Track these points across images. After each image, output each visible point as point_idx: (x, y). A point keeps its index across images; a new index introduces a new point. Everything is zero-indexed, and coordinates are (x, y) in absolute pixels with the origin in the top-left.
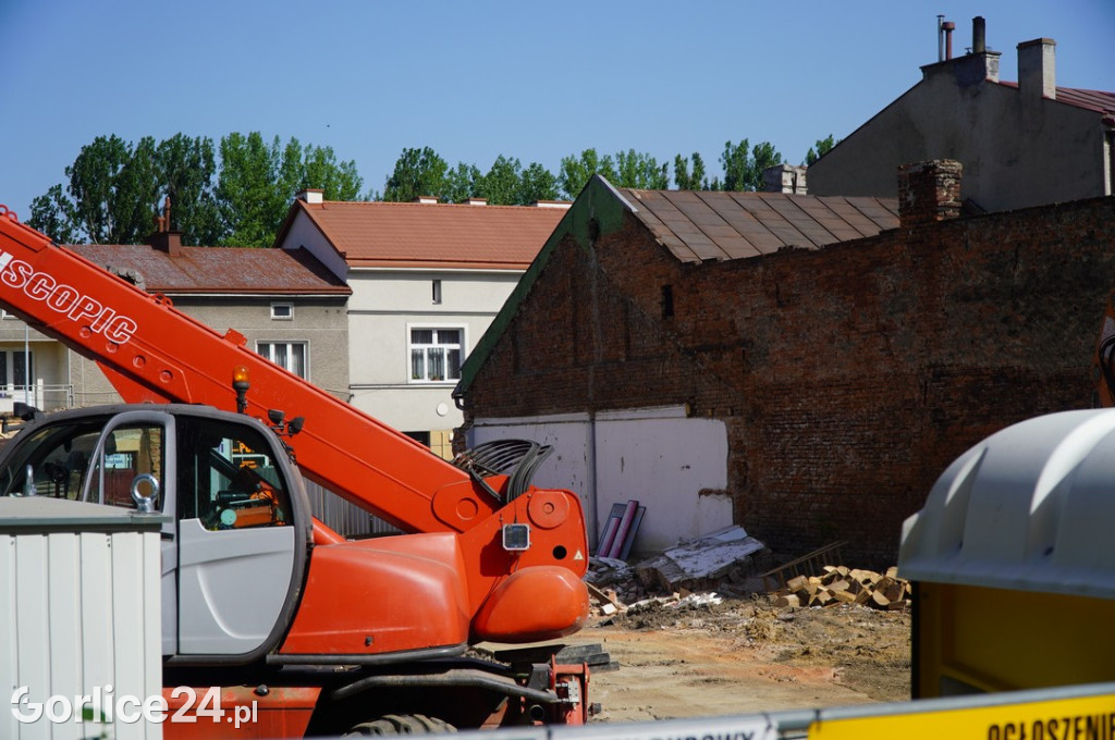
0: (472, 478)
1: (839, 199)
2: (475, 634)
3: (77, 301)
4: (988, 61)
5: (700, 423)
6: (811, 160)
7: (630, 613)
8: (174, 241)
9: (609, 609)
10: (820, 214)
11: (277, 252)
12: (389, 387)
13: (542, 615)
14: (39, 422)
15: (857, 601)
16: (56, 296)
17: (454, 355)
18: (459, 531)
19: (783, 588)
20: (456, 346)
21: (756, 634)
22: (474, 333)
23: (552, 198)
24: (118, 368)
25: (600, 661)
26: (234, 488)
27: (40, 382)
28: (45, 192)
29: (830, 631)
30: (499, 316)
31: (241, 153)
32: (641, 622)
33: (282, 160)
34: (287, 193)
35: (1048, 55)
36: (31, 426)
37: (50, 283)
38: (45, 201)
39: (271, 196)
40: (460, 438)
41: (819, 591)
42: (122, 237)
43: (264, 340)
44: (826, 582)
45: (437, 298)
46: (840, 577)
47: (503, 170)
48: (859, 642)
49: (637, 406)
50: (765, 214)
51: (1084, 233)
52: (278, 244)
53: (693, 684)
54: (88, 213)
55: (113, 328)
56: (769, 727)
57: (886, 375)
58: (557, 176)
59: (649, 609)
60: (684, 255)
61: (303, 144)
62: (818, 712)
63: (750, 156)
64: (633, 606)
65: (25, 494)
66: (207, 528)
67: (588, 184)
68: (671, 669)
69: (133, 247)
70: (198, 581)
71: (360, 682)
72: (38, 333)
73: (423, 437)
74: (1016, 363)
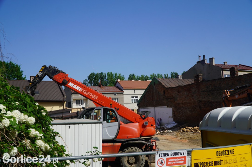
0: (140, 116)
1: (186, 79)
2: (141, 136)
3: (90, 94)
4: (205, 61)
5: (169, 108)
6: (182, 74)
7: (160, 133)
8: (101, 86)
9: (158, 132)
10: (184, 81)
11: (114, 87)
12: (129, 104)
13: (150, 134)
14: (85, 109)
15: (190, 131)
16: (87, 93)
17: (137, 100)
18: (139, 123)
19: (180, 130)
20: (137, 99)
21: (177, 136)
22: (139, 97)
23: (149, 80)
24: (95, 102)
25: (157, 139)
26: (110, 117)
27: (84, 104)
28: (85, 80)
29: (187, 135)
30: (143, 95)
31: (110, 74)
32: (162, 134)
33: (115, 75)
34: (115, 79)
35: (213, 60)
36: (84, 110)
37: (86, 92)
38: (85, 81)
39: (113, 80)
40: (138, 111)
41: (185, 130)
42: (95, 85)
43: (113, 98)
44: (186, 129)
45: (135, 93)
46: (188, 128)
47: (142, 76)
48: (191, 137)
49: (161, 106)
50: (177, 81)
51: (219, 83)
52: (115, 86)
53: (169, 142)
54: (90, 82)
55: (95, 97)
56: (186, 151)
57: (193, 102)
58: (149, 77)
59: (163, 132)
60: (166, 87)
61: (117, 73)
62: (193, 149)
63: (174, 74)
64: (161, 132)
65: (84, 119)
66: (107, 122)
67: (154, 78)
68: (166, 140)
69: (96, 86)
70: (106, 129)
71: (127, 142)
72: (84, 97)
73: (133, 110)
74: (210, 100)
